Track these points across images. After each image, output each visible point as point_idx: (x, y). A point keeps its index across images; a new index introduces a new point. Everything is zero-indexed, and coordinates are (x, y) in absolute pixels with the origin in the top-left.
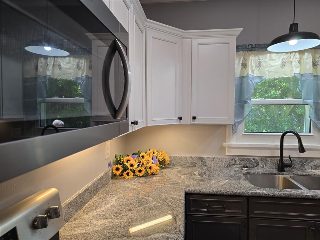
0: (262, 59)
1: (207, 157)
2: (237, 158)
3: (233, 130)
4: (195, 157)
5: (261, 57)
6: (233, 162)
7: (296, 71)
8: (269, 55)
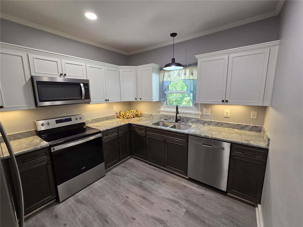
2: (163, 115)
4: (150, 114)
5: (170, 72)
6: (162, 117)
7: (183, 78)
8: (173, 71)
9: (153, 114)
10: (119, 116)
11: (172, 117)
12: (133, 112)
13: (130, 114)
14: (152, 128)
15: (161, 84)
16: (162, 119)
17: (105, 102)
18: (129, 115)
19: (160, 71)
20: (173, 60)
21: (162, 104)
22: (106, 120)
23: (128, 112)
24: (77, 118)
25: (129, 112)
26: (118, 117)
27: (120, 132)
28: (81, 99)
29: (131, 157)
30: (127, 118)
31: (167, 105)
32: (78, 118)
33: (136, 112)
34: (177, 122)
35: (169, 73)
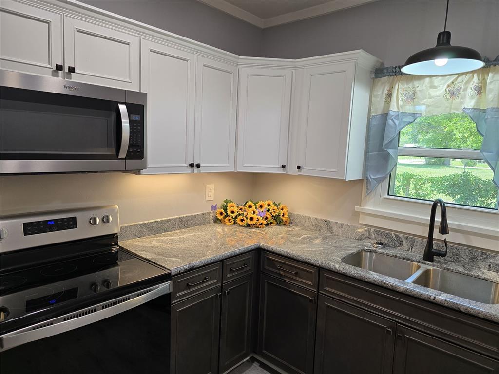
0: (418, 87)
1: (334, 221)
2: (372, 230)
3: (367, 189)
4: (321, 220)
5: (416, 83)
6: (367, 234)
7: (470, 104)
8: (427, 80)
9: (332, 220)
10: (220, 217)
11: (407, 238)
12: (265, 207)
13: (257, 212)
14: (344, 275)
15: (374, 122)
16: (368, 240)
17: (189, 170)
18: (254, 216)
19: (376, 77)
20: (444, 37)
21: (369, 192)
22: (180, 228)
23: (250, 207)
24: (94, 219)
25: (254, 206)
26: (217, 220)
27: (228, 275)
28: (116, 156)
29: (253, 360)
30: (248, 226)
31: (388, 195)
32: (98, 220)
33: (276, 207)
34: (431, 260)
35: (411, 85)
